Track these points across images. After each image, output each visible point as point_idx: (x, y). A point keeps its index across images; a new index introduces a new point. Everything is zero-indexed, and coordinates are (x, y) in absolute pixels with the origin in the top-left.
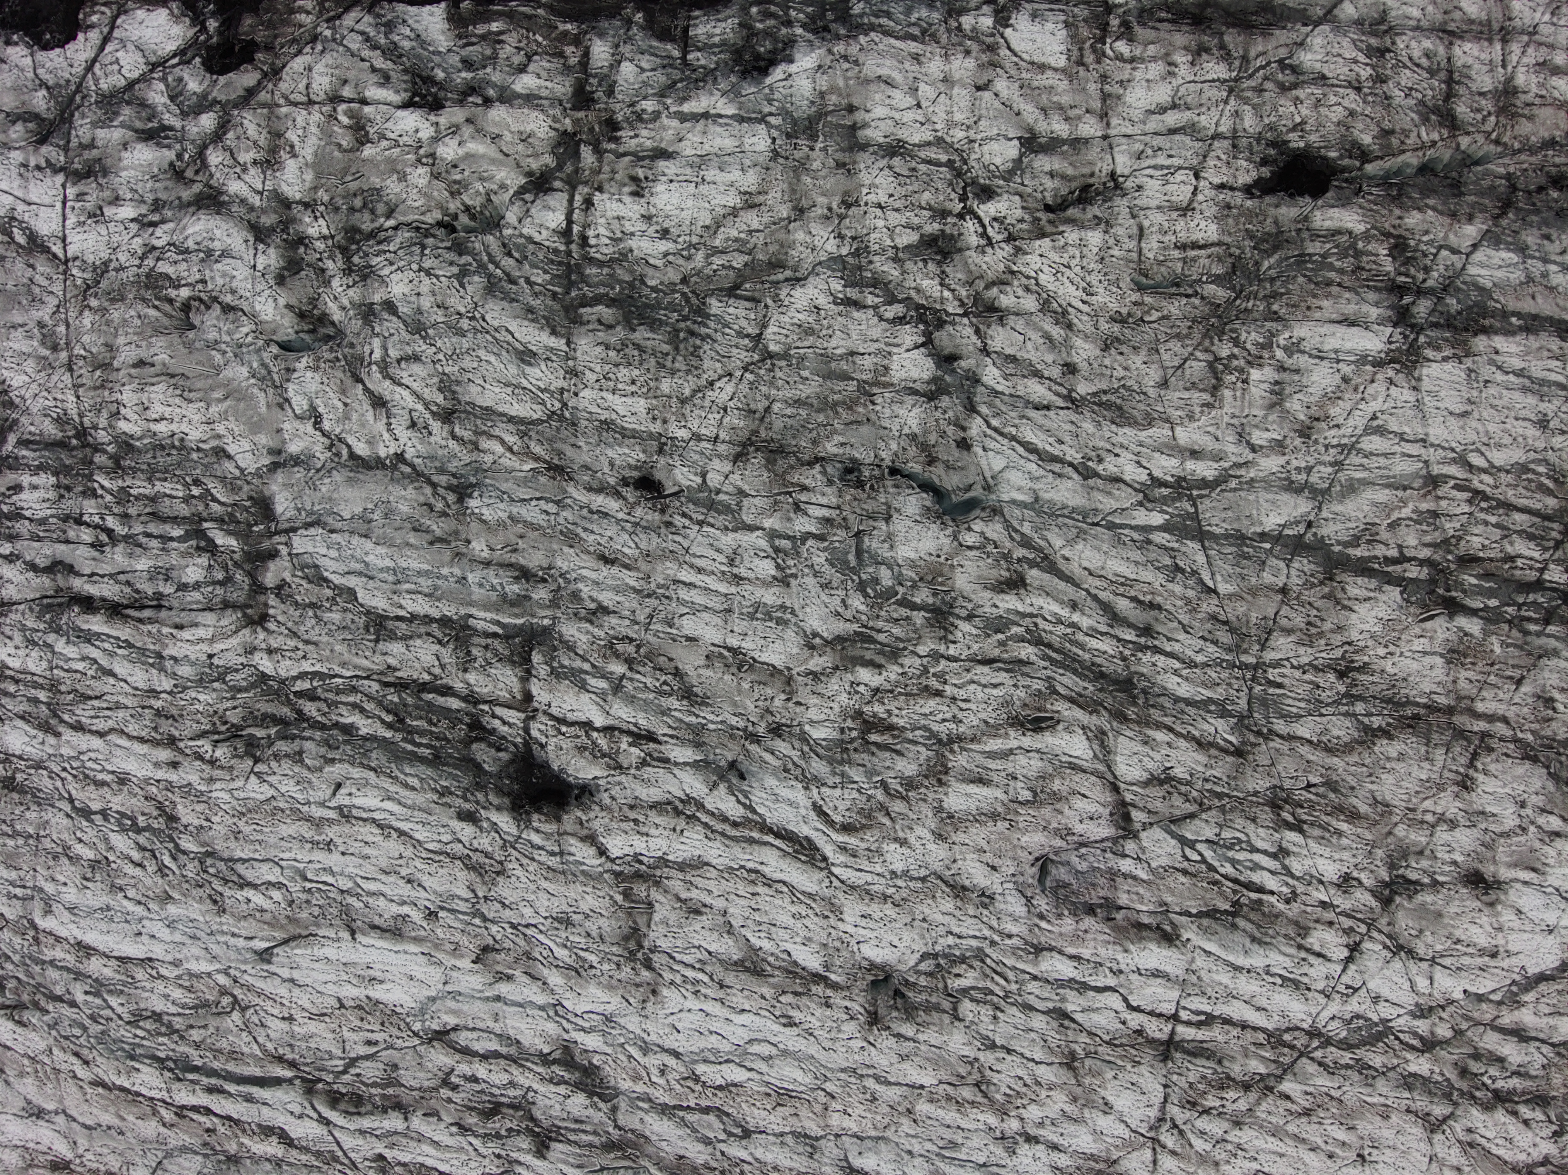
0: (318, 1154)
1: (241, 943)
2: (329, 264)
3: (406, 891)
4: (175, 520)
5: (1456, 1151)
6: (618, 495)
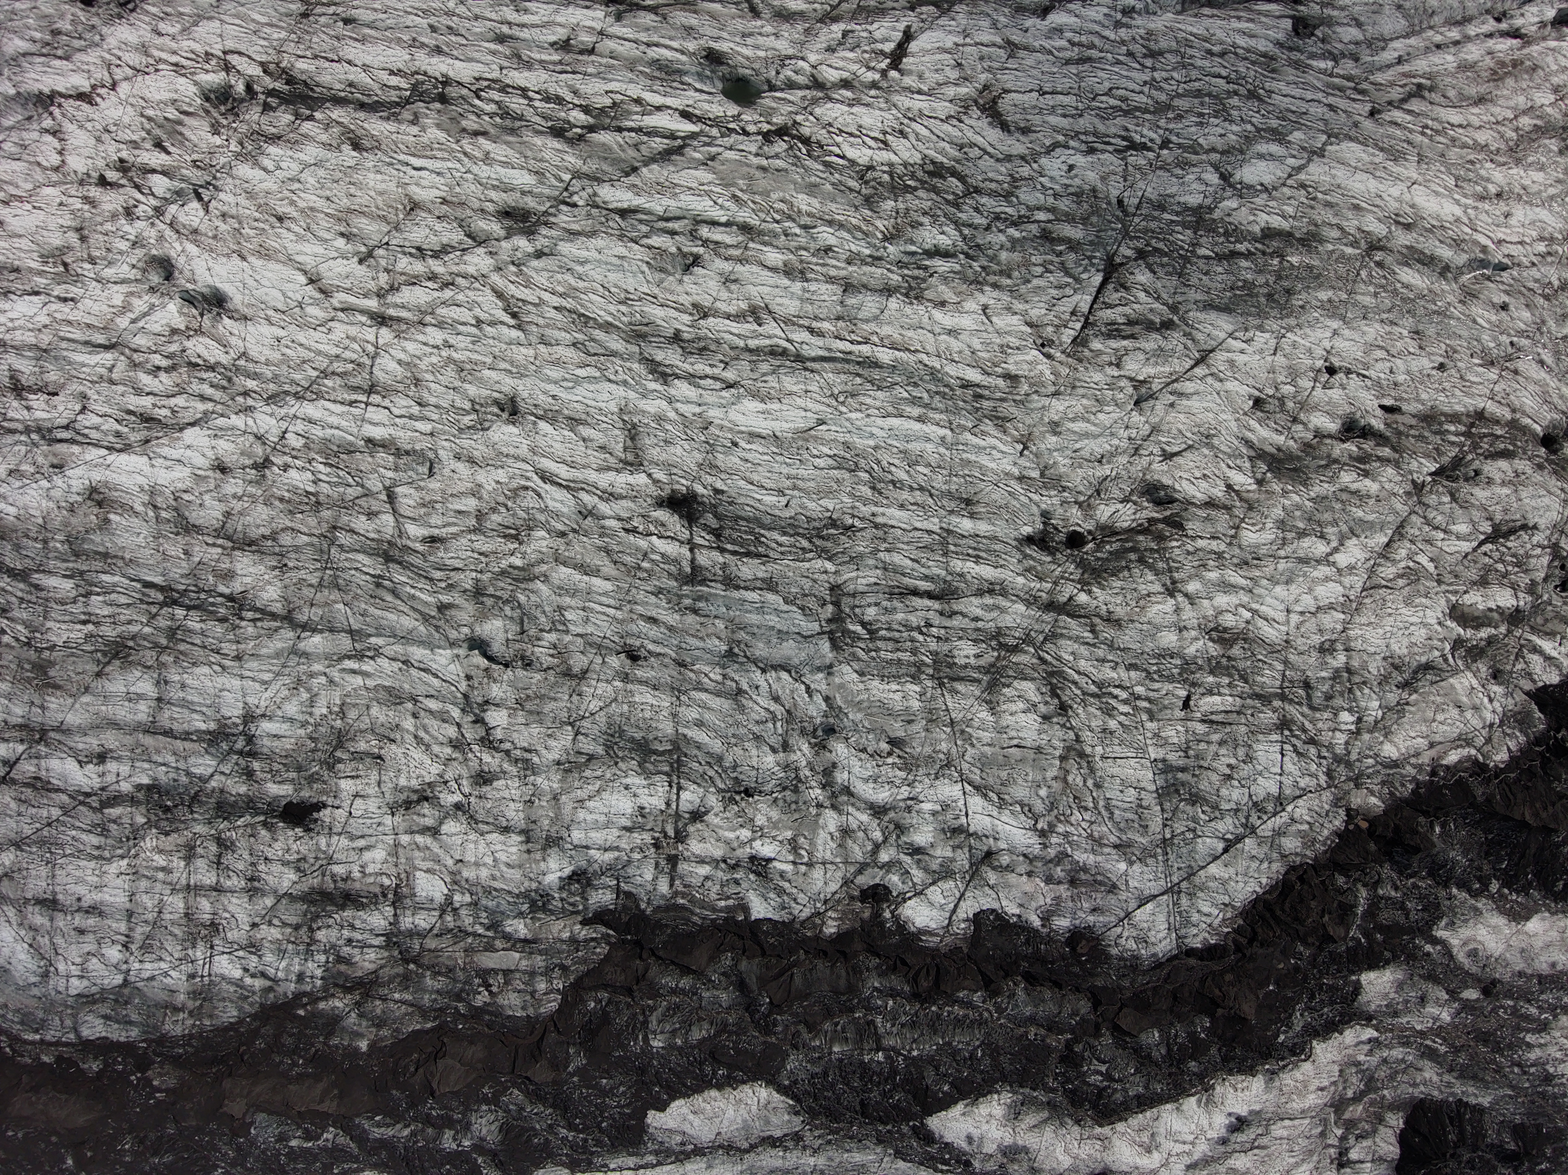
0: (794, 324)
1: (833, 428)
2: (808, 773)
3: (748, 456)
4: (885, 639)
5: (233, 343)
6: (649, 652)
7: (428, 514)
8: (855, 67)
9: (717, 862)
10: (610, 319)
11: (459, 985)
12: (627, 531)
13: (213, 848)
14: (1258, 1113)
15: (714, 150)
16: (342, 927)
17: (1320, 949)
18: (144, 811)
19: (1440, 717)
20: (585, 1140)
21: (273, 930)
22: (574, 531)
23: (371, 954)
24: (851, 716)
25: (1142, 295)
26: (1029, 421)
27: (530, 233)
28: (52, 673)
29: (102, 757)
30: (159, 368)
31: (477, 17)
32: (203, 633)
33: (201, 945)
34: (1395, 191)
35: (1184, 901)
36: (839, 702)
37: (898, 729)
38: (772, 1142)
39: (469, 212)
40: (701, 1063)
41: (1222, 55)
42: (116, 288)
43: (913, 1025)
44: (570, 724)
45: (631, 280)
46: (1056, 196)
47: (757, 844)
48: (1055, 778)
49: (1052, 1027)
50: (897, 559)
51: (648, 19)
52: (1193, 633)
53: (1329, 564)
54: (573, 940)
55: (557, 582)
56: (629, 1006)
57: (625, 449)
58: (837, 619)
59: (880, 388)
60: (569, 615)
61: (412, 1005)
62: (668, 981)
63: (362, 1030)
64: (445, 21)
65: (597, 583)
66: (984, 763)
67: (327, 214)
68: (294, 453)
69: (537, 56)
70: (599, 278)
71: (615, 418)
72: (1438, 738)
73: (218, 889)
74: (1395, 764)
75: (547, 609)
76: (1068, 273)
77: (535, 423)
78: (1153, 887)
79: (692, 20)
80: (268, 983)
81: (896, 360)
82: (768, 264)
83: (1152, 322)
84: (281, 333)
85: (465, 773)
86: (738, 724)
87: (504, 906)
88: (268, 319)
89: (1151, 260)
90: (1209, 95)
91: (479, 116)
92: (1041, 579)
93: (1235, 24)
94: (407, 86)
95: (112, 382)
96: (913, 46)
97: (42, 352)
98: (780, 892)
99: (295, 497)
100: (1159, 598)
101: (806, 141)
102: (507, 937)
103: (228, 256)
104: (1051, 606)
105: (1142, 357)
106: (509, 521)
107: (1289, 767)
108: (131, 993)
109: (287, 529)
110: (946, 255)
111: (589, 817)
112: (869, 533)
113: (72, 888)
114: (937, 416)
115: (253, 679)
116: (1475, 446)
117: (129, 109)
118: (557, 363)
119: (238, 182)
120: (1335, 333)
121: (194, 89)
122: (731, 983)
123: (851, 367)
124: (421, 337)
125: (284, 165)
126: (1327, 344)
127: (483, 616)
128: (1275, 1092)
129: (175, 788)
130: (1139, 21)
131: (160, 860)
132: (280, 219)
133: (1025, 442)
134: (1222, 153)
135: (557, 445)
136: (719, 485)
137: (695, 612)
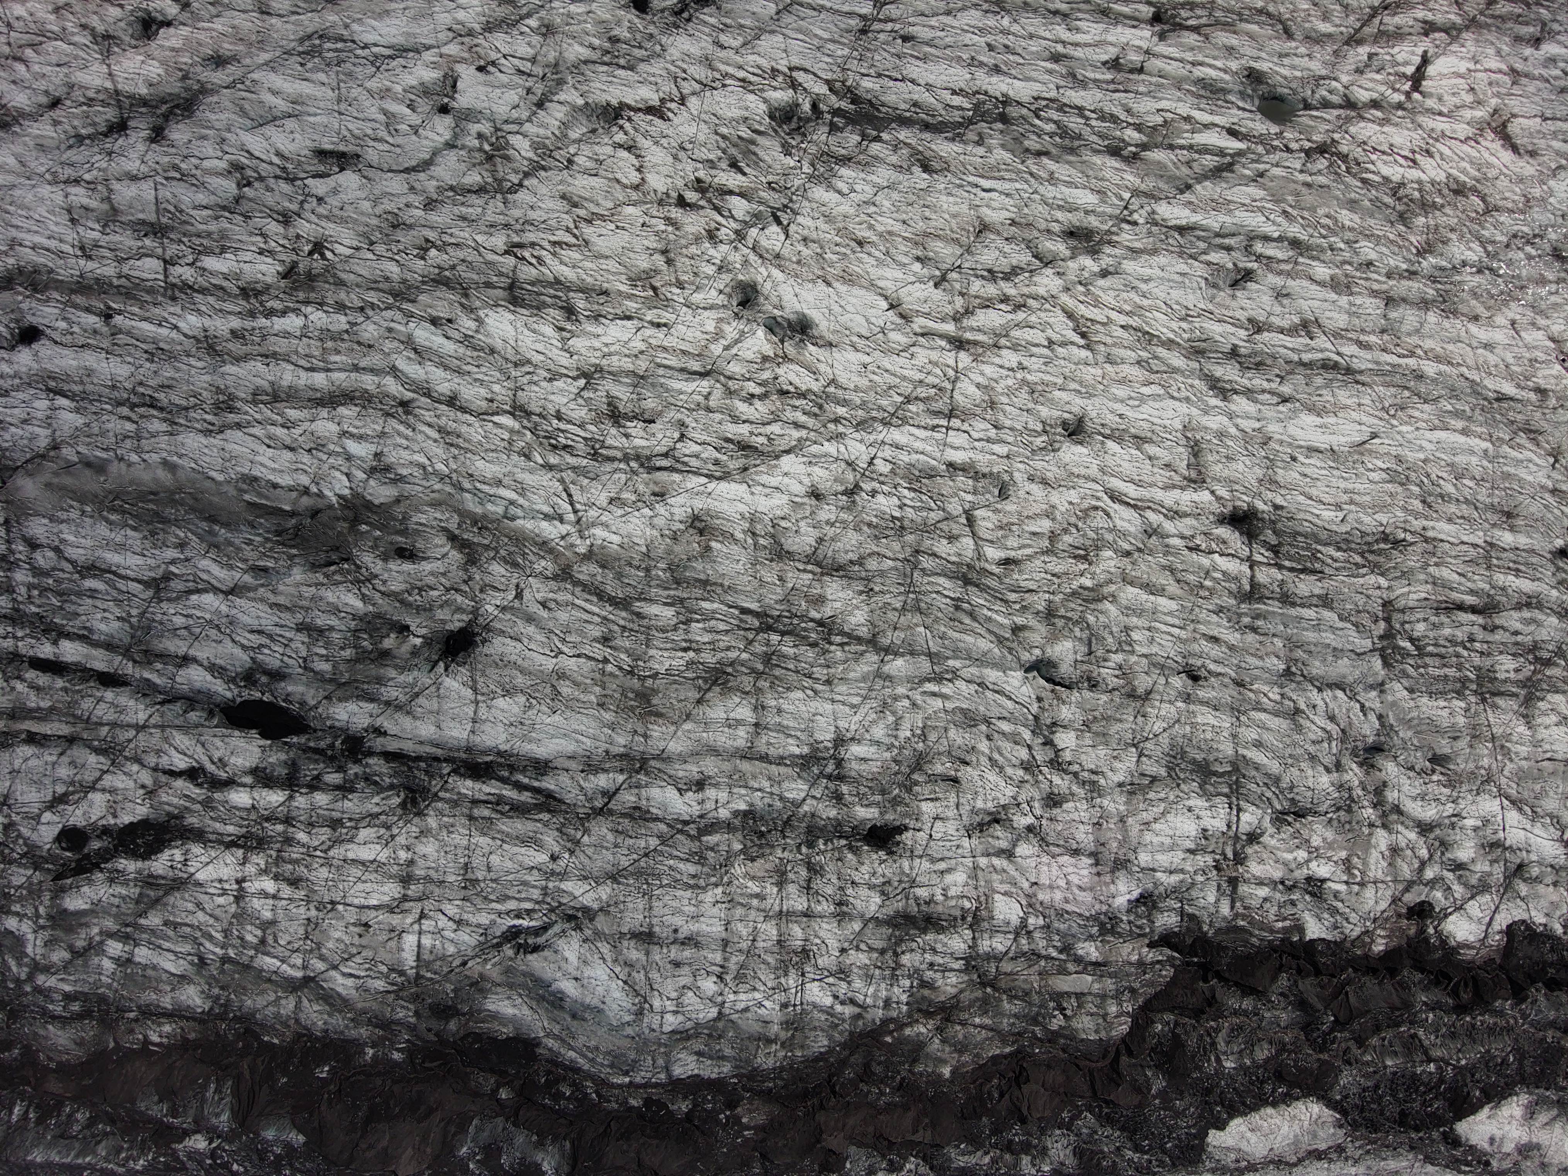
0: (1342, 337)
1: (1386, 441)
2: (1359, 792)
3: (1307, 471)
4: (1433, 655)
5: (822, 370)
6: (1209, 672)
7: (1005, 537)
8: (1382, 88)
9: (1275, 883)
10: (1171, 336)
11: (1035, 1009)
12: (1190, 549)
13: (804, 873)
15: (1262, 167)
16: (924, 951)
18: (741, 838)
20: (1150, 1162)
21: (861, 956)
22: (1139, 550)
23: (953, 979)
24: (1401, 734)
26: (1557, 434)
27: (1094, 252)
28: (655, 701)
29: (700, 785)
30: (753, 396)
31: (1032, 37)
32: (796, 658)
33: (792, 973)
36: (1392, 720)
37: (1444, 746)
38: (1318, 1155)
39: (1036, 233)
40: (1263, 1082)
42: (707, 313)
43: (1454, 1035)
44: (1134, 745)
45: (1191, 297)
47: (1313, 865)
50: (1445, 573)
51: (1191, 38)
54: (1141, 963)
55: (1124, 602)
56: (1195, 1028)
57: (1188, 466)
58: (1388, 636)
59: (1426, 401)
60: (1136, 636)
61: (992, 1030)
62: (1233, 1003)
63: (946, 1056)
64: (1002, 39)
65: (1163, 603)
66: (1520, 777)
67: (904, 238)
68: (882, 479)
69: (1091, 75)
70: (1162, 295)
71: (1179, 435)
73: (808, 914)
75: (1114, 629)
77: (1103, 443)
79: (1232, 40)
80: (857, 1010)
81: (1440, 373)
82: (1317, 278)
84: (867, 359)
85: (1037, 796)
86: (1295, 744)
87: (1075, 929)
88: (853, 345)
91: (1039, 136)
94: (969, 106)
95: (709, 410)
96: (1431, 70)
97: (639, 379)
98: (1334, 911)
99: (882, 523)
101: (1344, 158)
102: (1078, 960)
103: (813, 281)
106: (1079, 542)
108: (725, 1027)
109: (873, 553)
110: (1475, 268)
111: (1156, 840)
112: (1420, 548)
113: (668, 919)
114: (1479, 429)
115: (844, 703)
117: (703, 126)
118: (1124, 381)
119: (815, 205)
121: (763, 107)
122: (1290, 1003)
123: (1398, 381)
124: (997, 360)
125: (858, 188)
127: (1054, 637)
129: (769, 813)
131: (753, 887)
132: (860, 243)
133: (1556, 455)
135: (1125, 464)
136: (1279, 501)
137: (1254, 630)
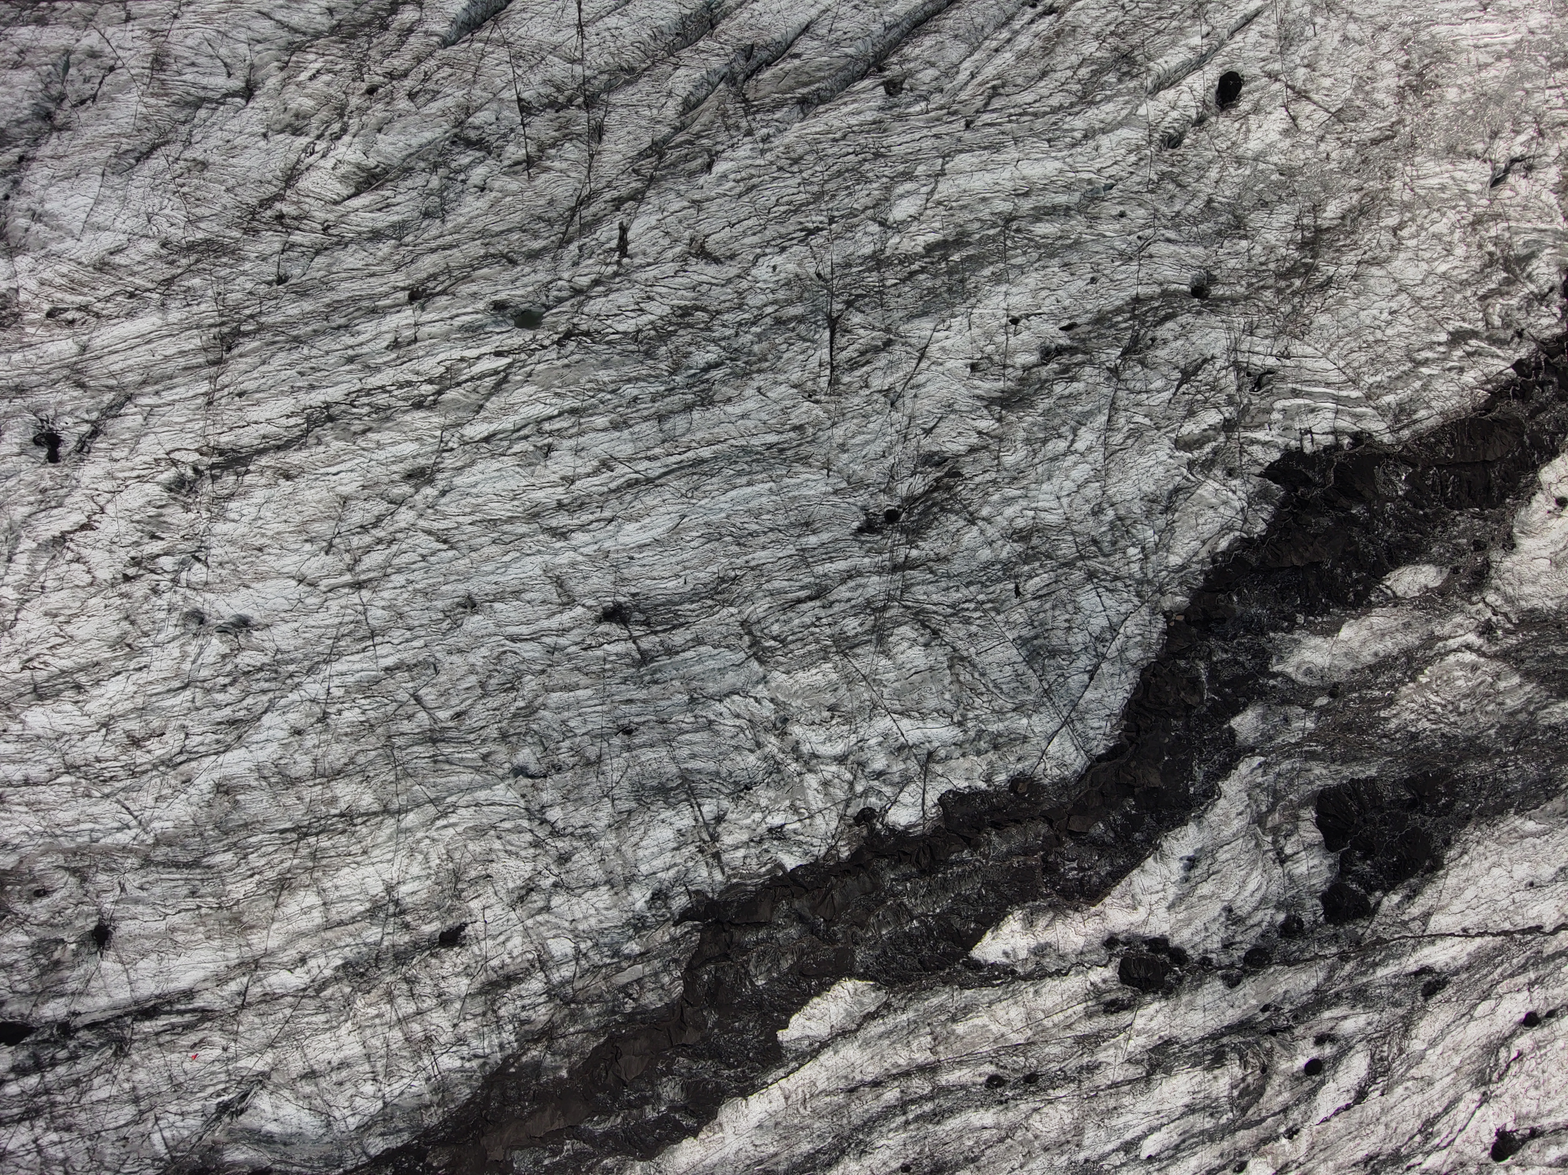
7: (448, 700)
8: (597, 269)
9: (747, 843)
10: (509, 514)
11: (611, 1004)
12: (586, 649)
13: (405, 987)
14: (1201, 849)
15: (528, 369)
16: (514, 1000)
17: (1188, 717)
18: (347, 983)
19: (1201, 521)
20: (743, 1071)
21: (469, 1023)
22: (550, 665)
23: (542, 1010)
24: (794, 704)
25: (862, 332)
26: (823, 452)
27: (430, 481)
28: (245, 919)
29: (303, 961)
30: (225, 686)
31: (327, 353)
32: (334, 846)
33: (425, 1056)
34: (1007, 174)
35: (1079, 726)
36: (781, 698)
37: (829, 699)
38: (871, 1016)
39: (383, 487)
40: (797, 983)
41: (844, 137)
42: (171, 645)
43: (930, 893)
44: (605, 796)
45: (512, 482)
46: (773, 291)
47: (769, 819)
48: (951, 683)
49: (1027, 851)
50: (776, 584)
51: (443, 300)
52: (1000, 543)
53: (1073, 453)
54: (673, 939)
55: (554, 705)
56: (731, 966)
57: (559, 596)
58: (755, 643)
60: (572, 724)
61: (585, 1031)
62: (750, 938)
63: (559, 1063)
64: (307, 364)
65: (581, 693)
66: (898, 695)
67: (289, 532)
68: (340, 700)
69: (381, 360)
70: (491, 490)
71: (543, 577)
72: (1206, 536)
73: (419, 1013)
74: (1183, 567)
76: (805, 340)
77: (491, 606)
78: (1052, 726)
79: (473, 288)
80: (481, 1060)
81: (714, 452)
82: (599, 427)
83: (877, 347)
84: (296, 625)
85: (550, 861)
86: (719, 745)
87: (617, 937)
88: (282, 620)
89: (857, 304)
90: (847, 171)
91: (361, 419)
92: (880, 553)
93: (845, 110)
94: (302, 421)
95: (198, 709)
96: (630, 235)
97: (141, 711)
98: (800, 844)
99: (355, 729)
100: (966, 529)
101: (587, 334)
102: (628, 957)
103: (237, 590)
104: (896, 568)
105: (880, 373)
106: (503, 680)
107: (1108, 602)
108: (392, 1110)
109: (359, 752)
110: (717, 365)
111: (647, 852)
112: (750, 575)
113: (321, 1057)
114: (759, 477)
115: (381, 862)
116: (1143, 323)
117: (121, 521)
118: (487, 559)
119: (219, 537)
120: (1006, 294)
121: (158, 488)
122: (794, 920)
123: (687, 471)
124: (390, 585)
125: (245, 512)
126: (1004, 305)
127: (514, 750)
128: (1207, 830)
130: (776, 142)
131: (372, 1011)
132: (261, 549)
133: (827, 466)
134: (874, 207)
135: (512, 614)
136: (633, 590)
137: (656, 682)
